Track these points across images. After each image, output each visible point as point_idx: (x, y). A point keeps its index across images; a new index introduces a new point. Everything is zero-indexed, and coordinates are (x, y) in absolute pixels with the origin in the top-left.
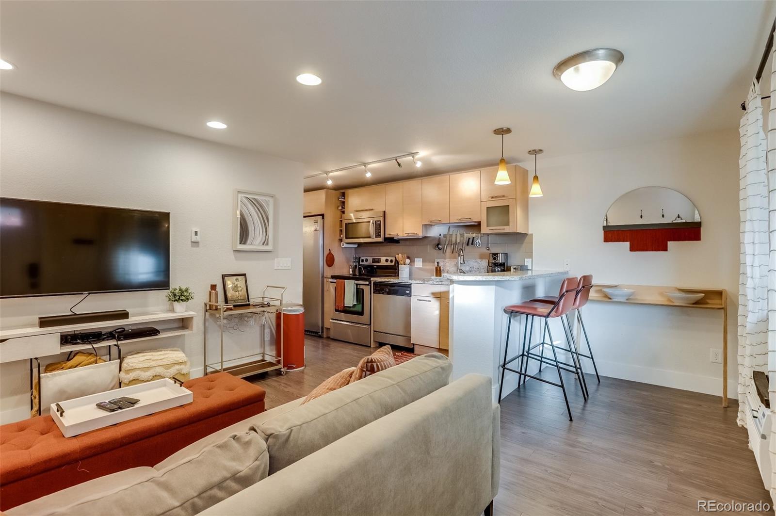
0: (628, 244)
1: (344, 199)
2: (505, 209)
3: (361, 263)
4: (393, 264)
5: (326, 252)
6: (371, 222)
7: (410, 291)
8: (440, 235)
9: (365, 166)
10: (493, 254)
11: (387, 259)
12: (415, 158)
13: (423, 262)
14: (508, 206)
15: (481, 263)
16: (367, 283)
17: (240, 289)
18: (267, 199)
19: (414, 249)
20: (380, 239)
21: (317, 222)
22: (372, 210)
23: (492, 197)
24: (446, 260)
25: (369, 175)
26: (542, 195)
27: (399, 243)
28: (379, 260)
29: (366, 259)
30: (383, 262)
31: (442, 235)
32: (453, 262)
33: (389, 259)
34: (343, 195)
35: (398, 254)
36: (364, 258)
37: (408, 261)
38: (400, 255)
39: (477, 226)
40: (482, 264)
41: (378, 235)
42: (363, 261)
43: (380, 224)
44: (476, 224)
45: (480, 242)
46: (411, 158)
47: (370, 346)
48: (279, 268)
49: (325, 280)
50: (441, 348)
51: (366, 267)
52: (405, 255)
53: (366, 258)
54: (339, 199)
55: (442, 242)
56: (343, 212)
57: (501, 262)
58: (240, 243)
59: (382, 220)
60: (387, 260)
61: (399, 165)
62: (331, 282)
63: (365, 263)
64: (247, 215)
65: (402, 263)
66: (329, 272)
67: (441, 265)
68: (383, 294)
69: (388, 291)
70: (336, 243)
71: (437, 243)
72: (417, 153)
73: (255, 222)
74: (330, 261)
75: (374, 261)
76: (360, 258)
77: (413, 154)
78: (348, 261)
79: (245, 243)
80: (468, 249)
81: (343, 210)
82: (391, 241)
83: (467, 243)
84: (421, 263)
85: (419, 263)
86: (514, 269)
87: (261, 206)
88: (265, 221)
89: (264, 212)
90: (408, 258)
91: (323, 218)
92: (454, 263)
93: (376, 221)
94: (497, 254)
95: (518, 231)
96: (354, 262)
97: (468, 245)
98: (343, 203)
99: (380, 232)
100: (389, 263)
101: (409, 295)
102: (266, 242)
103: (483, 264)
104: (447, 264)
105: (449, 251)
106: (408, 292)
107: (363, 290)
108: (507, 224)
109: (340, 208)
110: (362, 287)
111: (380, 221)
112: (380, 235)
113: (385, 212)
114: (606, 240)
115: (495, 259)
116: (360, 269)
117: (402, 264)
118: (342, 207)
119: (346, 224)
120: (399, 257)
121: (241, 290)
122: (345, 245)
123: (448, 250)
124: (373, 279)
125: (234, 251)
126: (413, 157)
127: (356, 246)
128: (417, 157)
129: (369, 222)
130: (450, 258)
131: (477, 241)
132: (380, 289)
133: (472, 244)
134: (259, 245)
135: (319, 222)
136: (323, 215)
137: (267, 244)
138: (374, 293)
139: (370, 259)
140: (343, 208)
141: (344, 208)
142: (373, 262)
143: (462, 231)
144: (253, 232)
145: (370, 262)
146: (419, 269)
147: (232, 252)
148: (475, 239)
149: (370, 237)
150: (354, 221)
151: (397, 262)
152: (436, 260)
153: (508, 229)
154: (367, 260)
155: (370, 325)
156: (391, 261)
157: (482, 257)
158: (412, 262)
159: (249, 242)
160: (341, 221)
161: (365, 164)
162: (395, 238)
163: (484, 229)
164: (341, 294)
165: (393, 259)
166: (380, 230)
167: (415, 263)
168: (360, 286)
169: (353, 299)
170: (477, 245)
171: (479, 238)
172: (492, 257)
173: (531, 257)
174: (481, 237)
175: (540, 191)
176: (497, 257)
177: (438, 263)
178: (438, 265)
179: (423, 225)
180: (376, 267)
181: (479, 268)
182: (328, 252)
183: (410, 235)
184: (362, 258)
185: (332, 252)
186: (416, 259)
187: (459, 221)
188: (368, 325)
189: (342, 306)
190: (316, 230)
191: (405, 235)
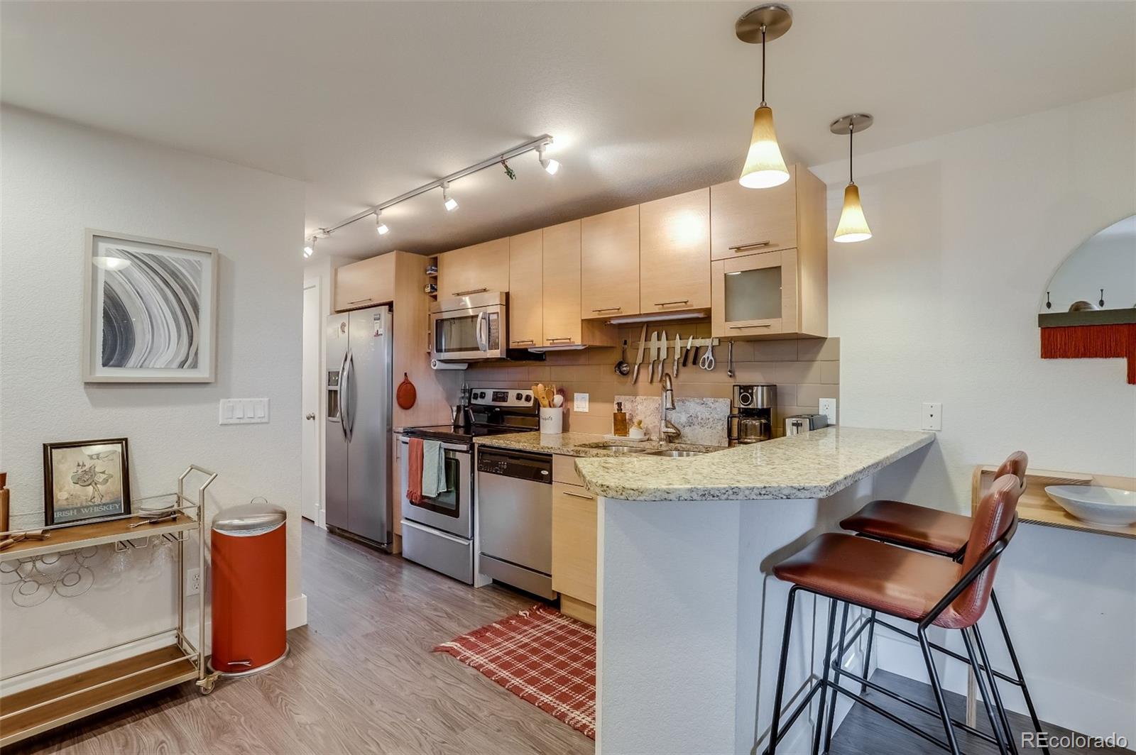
0: (1117, 365)
1: (437, 271)
2: (773, 276)
3: (473, 401)
4: (531, 404)
5: (398, 380)
6: (481, 315)
7: (551, 471)
8: (625, 343)
9: (442, 186)
10: (741, 387)
11: (518, 394)
12: (543, 152)
13: (591, 400)
14: (779, 268)
15: (713, 406)
16: (464, 447)
17: (101, 478)
18: (192, 257)
19: (568, 374)
20: (496, 353)
21: (379, 319)
22: (485, 290)
23: (738, 249)
24: (638, 398)
25: (452, 206)
26: (868, 236)
27: (544, 360)
28: (504, 398)
29: (482, 393)
30: (512, 400)
31: (629, 344)
33: (524, 393)
34: (435, 262)
35: (537, 385)
36: (479, 392)
37: (558, 399)
38: (540, 385)
39: (701, 322)
40: (715, 408)
41: (495, 344)
42: (476, 397)
43: (498, 320)
44: (701, 315)
45: (711, 358)
46: (534, 154)
47: (472, 585)
48: (231, 421)
49: (395, 435)
51: (480, 410)
52: (554, 386)
53: (483, 391)
54: (426, 271)
55: (629, 359)
56: (435, 297)
57: (760, 407)
58: (104, 365)
59: (502, 310)
60: (519, 397)
61: (510, 173)
62: (404, 442)
63: (480, 401)
64: (130, 296)
65: (546, 402)
66: (404, 420)
67: (627, 408)
68: (496, 473)
69: (505, 467)
70: (422, 364)
71: (619, 359)
72: (545, 137)
73: (155, 311)
74: (407, 396)
75: (497, 397)
76: (472, 389)
77: (537, 142)
78: (449, 398)
79: (120, 365)
80: (688, 374)
81: (434, 294)
82: (519, 356)
83: (682, 360)
84: (588, 403)
85: (581, 404)
86: (793, 424)
87: (174, 274)
88: (187, 310)
89: (185, 289)
90: (559, 392)
91: (391, 310)
92: (653, 406)
93: (490, 315)
94: (751, 387)
95: (805, 331)
96: (461, 398)
97: (685, 364)
98: (435, 278)
99: (499, 338)
100: (523, 403)
101: (549, 480)
102: (189, 360)
103: (719, 410)
104: (638, 405)
105: (645, 376)
106: (545, 473)
107: (457, 461)
108: (777, 313)
109: (428, 290)
110: (457, 456)
111: (499, 314)
112: (498, 344)
113: (507, 294)
114: (1049, 351)
115: (745, 399)
116: (466, 414)
117: (544, 407)
118: (432, 287)
119: (437, 321)
121: (106, 481)
122: (440, 366)
123: (640, 376)
124: (478, 440)
125: (87, 384)
126: (539, 149)
127: (464, 366)
128: (547, 148)
129: (478, 316)
130: (646, 394)
131: (706, 356)
132: (492, 461)
133: (695, 362)
134: (167, 368)
135: (382, 317)
136: (390, 305)
137: (195, 365)
138: (478, 470)
139: (490, 394)
140: (434, 289)
141: (436, 290)
142: (493, 401)
143: (670, 333)
144: (149, 337)
145: (488, 401)
146: (582, 414)
147: (83, 386)
148: (701, 352)
149: (477, 349)
150: (450, 315)
151: (537, 402)
152: (616, 397)
153: (777, 327)
154: (483, 396)
155: (473, 539)
156: (528, 399)
157: (716, 393)
158: (568, 398)
159: (133, 360)
160: (429, 315)
161: (440, 182)
162: (529, 350)
163: (720, 328)
164: (417, 467)
165: (531, 394)
167: (575, 402)
168: (454, 455)
169: (439, 480)
170: (706, 366)
171: (710, 348)
172: (740, 393)
173: (835, 394)
174: (713, 347)
175: (864, 225)
176: (752, 394)
177: (619, 404)
178: (620, 409)
179: (582, 320)
180: (499, 409)
181: (709, 419)
182: (402, 379)
183: (556, 343)
184: (474, 391)
185: (410, 379)
186: (576, 395)
187: (659, 309)
188: (468, 539)
189: (419, 494)
190: (377, 334)
191: (546, 344)
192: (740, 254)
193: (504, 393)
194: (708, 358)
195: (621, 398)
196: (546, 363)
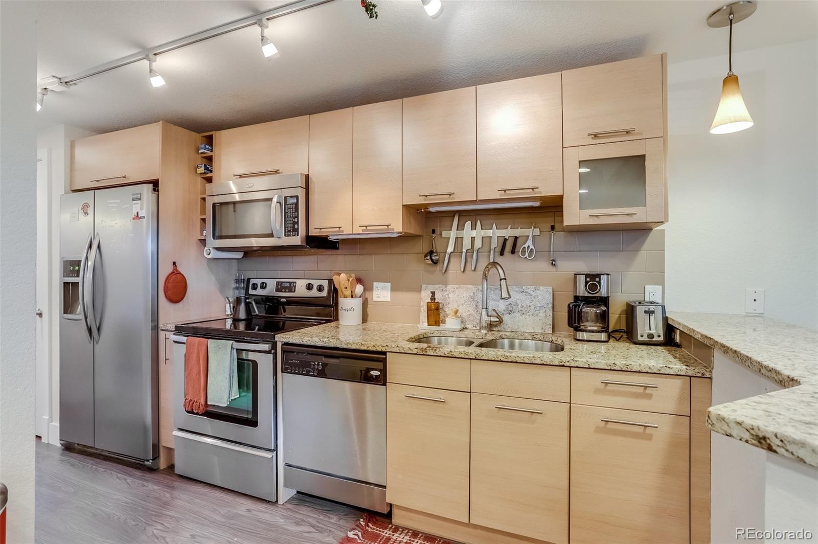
1: (211, 151)
2: (636, 164)
3: (251, 292)
4: (324, 294)
5: (166, 270)
6: (275, 200)
7: (384, 371)
9: (261, 26)
10: (587, 276)
11: (309, 284)
13: (393, 289)
14: (645, 155)
15: (533, 294)
16: (266, 347)
19: (370, 263)
20: (296, 240)
21: (140, 199)
22: (277, 172)
23: (596, 136)
24: (448, 287)
25: (269, 52)
26: (750, 124)
27: (338, 249)
28: (291, 288)
29: (263, 283)
30: (301, 290)
32: (465, 291)
33: (316, 283)
34: (210, 140)
35: (339, 274)
36: (259, 282)
37: (359, 289)
38: (343, 275)
40: (537, 296)
41: (292, 230)
42: (255, 287)
43: (297, 204)
44: (537, 204)
45: (531, 247)
49: (162, 335)
50: (472, 521)
51: (262, 301)
52: (353, 275)
53: (263, 280)
54: (198, 149)
55: (439, 248)
56: (209, 180)
59: (301, 193)
60: (309, 287)
62: (175, 342)
63: (259, 292)
65: (348, 293)
66: (171, 315)
67: (440, 297)
68: (307, 374)
69: (320, 367)
70: (193, 249)
71: (427, 248)
74: (176, 288)
75: (280, 287)
76: (249, 280)
78: (222, 288)
80: (507, 261)
81: (209, 175)
83: (499, 249)
84: (389, 292)
85: (382, 293)
86: (646, 312)
90: (359, 281)
91: (156, 189)
92: (465, 294)
93: (285, 198)
94: (599, 276)
96: (237, 288)
97: (502, 254)
98: (210, 159)
99: (297, 223)
100: (314, 293)
101: (383, 381)
103: (541, 297)
104: (451, 296)
105: (456, 266)
106: (375, 373)
107: (255, 364)
109: (201, 170)
110: (251, 356)
111: (297, 197)
112: (297, 230)
113: (307, 177)
115: (593, 287)
116: (248, 305)
117: (345, 297)
118: (206, 168)
119: (214, 205)
120: (342, 280)
122: (214, 254)
123: (451, 265)
124: (281, 338)
127: (239, 255)
129: (270, 200)
130: (458, 283)
131: (526, 246)
132: (300, 361)
133: (513, 252)
135: (145, 197)
136: (155, 184)
138: (282, 372)
139: (271, 285)
140: (208, 170)
141: (211, 171)
142: (277, 290)
145: (270, 290)
146: (384, 304)
148: (519, 242)
149: (271, 235)
150: (237, 198)
151: (334, 292)
152: (428, 287)
153: (641, 215)
154: (264, 286)
155: (276, 450)
156: (320, 288)
157: (537, 281)
158: (368, 288)
160: (204, 199)
161: (259, 17)
162: (331, 238)
163: (573, 216)
164: (199, 373)
165: (325, 283)
166: (297, 217)
167: (374, 292)
168: (247, 355)
169: (231, 387)
170: (527, 255)
171: (530, 237)
172: (586, 283)
173: (661, 281)
174: (533, 236)
175: (745, 113)
176: (599, 282)
177: (433, 293)
178: (433, 298)
179: (403, 205)
180: (285, 300)
181: (530, 306)
182: (170, 269)
183: (370, 230)
184: (252, 281)
185: (181, 269)
186: (375, 284)
187: (500, 195)
188: (269, 450)
189: (202, 402)
190: (137, 217)
191: (358, 231)
192: (598, 141)
193: (290, 283)
194: (529, 246)
195: (432, 288)
196: (339, 251)
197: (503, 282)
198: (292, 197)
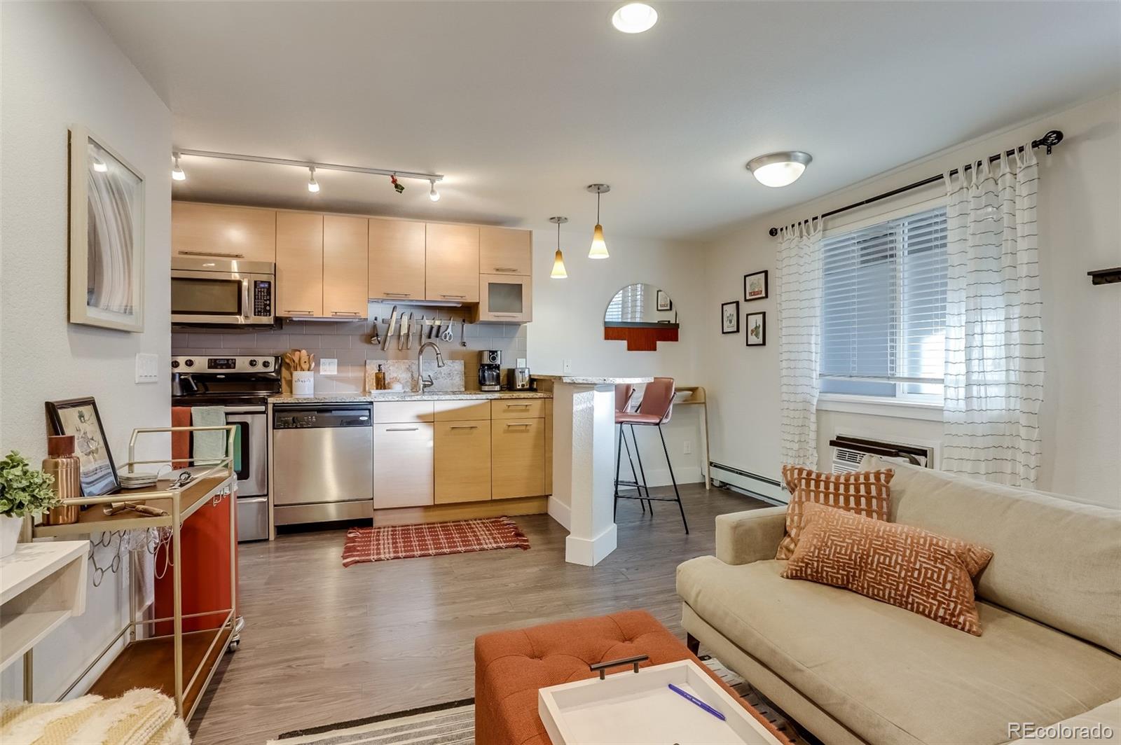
0: (625, 343)
2: (518, 289)
4: (271, 369)
6: (246, 282)
7: (370, 416)
8: (376, 319)
9: (312, 169)
10: (490, 351)
11: (252, 360)
12: (435, 184)
13: (339, 365)
14: (522, 285)
15: (452, 365)
20: (265, 320)
22: (237, 256)
23: (497, 270)
24: (388, 361)
25: (314, 188)
26: (566, 277)
28: (230, 364)
29: (188, 360)
30: (242, 366)
31: (380, 320)
32: (403, 365)
33: (260, 359)
35: (300, 351)
36: (181, 359)
38: (304, 352)
39: (468, 310)
40: (454, 367)
41: (262, 311)
42: (176, 365)
44: (461, 306)
45: (450, 334)
46: (430, 183)
47: (267, 540)
48: (142, 380)
50: (436, 503)
53: (188, 357)
55: (381, 332)
57: (498, 363)
58: (88, 302)
59: (271, 279)
60: (252, 363)
63: (183, 369)
64: (100, 218)
65: (307, 366)
68: (302, 427)
69: (314, 420)
71: (368, 331)
72: (439, 175)
73: (114, 243)
75: (213, 364)
77: (432, 177)
83: (427, 334)
84: (336, 367)
85: (328, 368)
86: (519, 373)
88: (128, 245)
89: (126, 217)
92: (403, 367)
93: (254, 282)
94: (496, 352)
97: (429, 337)
99: (271, 305)
100: (259, 368)
102: (129, 306)
103: (456, 367)
104: (391, 368)
106: (364, 418)
107: (245, 424)
108: (519, 309)
111: (268, 282)
112: (270, 311)
113: (274, 265)
114: (607, 337)
115: (493, 358)
117: (301, 370)
120: (302, 356)
123: (391, 345)
124: (272, 401)
126: (432, 182)
128: (438, 182)
129: (239, 282)
130: (397, 358)
131: (447, 332)
132: (291, 418)
133: (437, 336)
137: (131, 312)
138: (274, 429)
139: (199, 361)
142: (209, 368)
143: (418, 314)
145: (200, 367)
146: (331, 378)
147: (66, 329)
148: (442, 329)
149: (241, 314)
150: (191, 275)
151: (286, 367)
152: (375, 361)
154: (188, 363)
155: (268, 494)
156: (266, 364)
157: (453, 356)
161: (312, 165)
162: (294, 319)
163: (485, 314)
165: (271, 360)
166: (270, 300)
167: (321, 367)
170: (447, 339)
171: (450, 326)
172: (490, 356)
173: (525, 357)
174: (452, 326)
175: (565, 273)
176: (496, 356)
177: (379, 366)
178: (380, 370)
179: (368, 299)
180: (222, 376)
181: (450, 374)
183: (339, 315)
186: (322, 360)
188: (264, 496)
191: (328, 315)
192: (498, 273)
193: (228, 360)
195: (380, 362)
196: (283, 331)
197: (439, 355)
198: (262, 282)
